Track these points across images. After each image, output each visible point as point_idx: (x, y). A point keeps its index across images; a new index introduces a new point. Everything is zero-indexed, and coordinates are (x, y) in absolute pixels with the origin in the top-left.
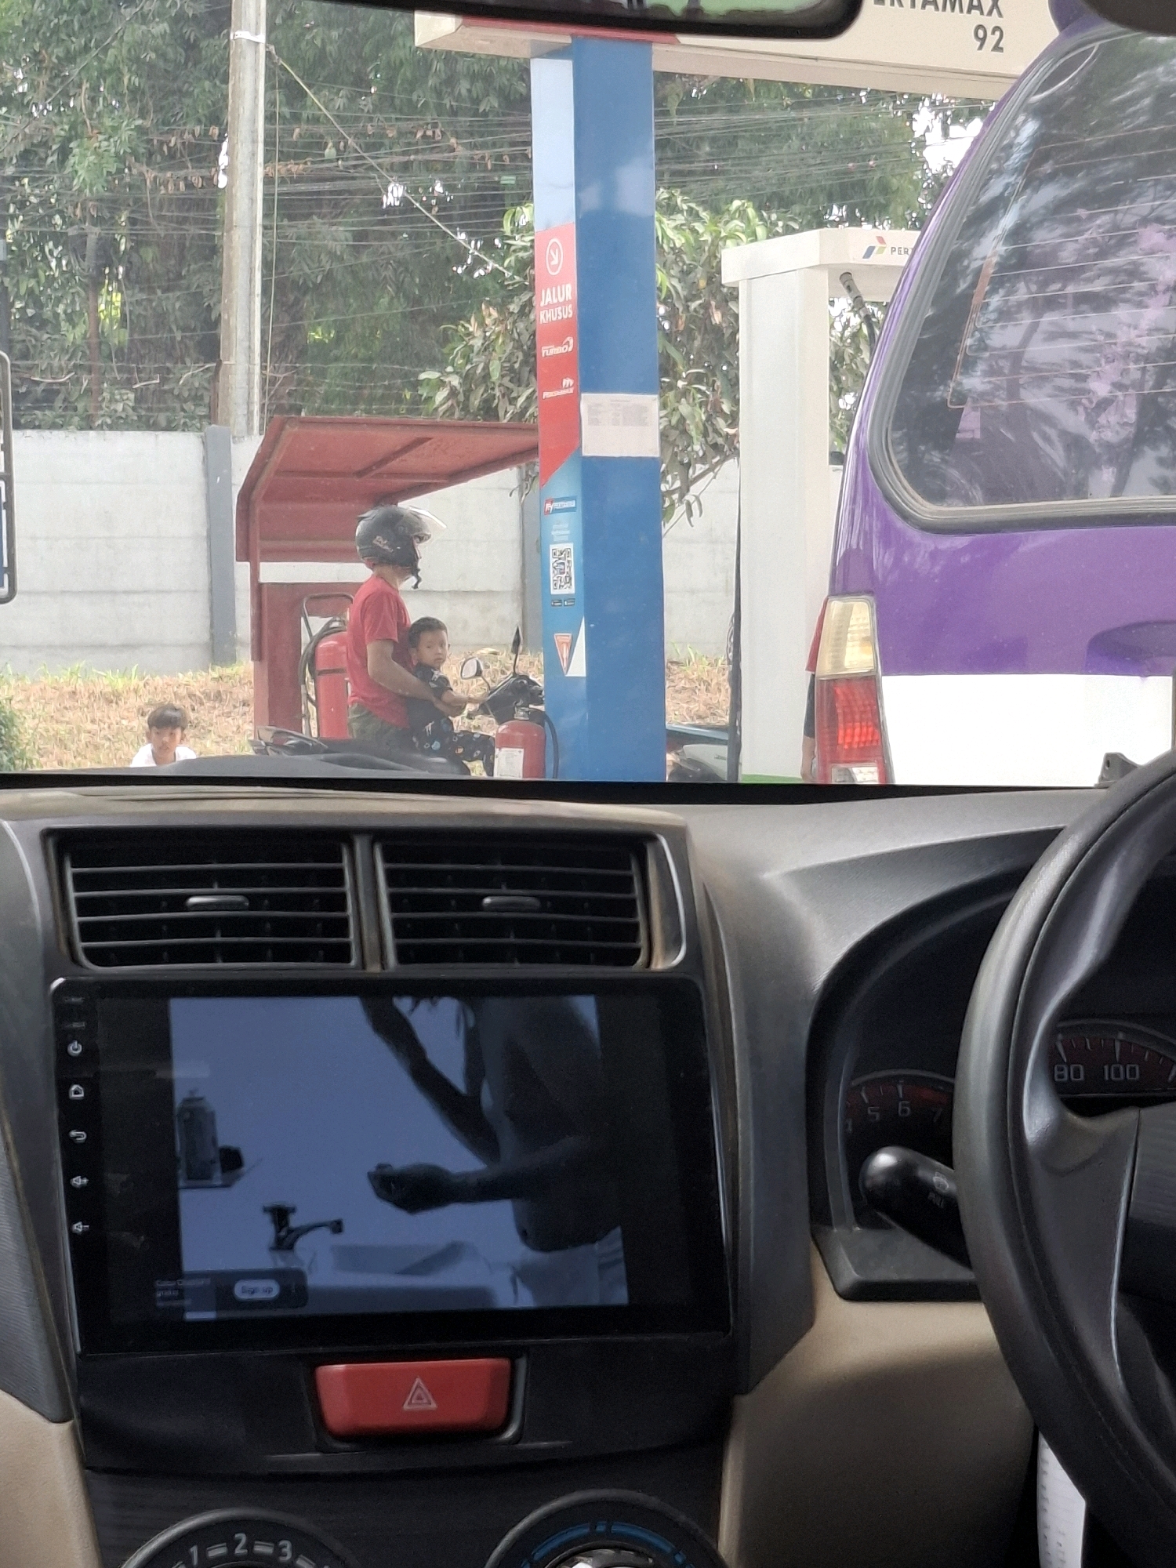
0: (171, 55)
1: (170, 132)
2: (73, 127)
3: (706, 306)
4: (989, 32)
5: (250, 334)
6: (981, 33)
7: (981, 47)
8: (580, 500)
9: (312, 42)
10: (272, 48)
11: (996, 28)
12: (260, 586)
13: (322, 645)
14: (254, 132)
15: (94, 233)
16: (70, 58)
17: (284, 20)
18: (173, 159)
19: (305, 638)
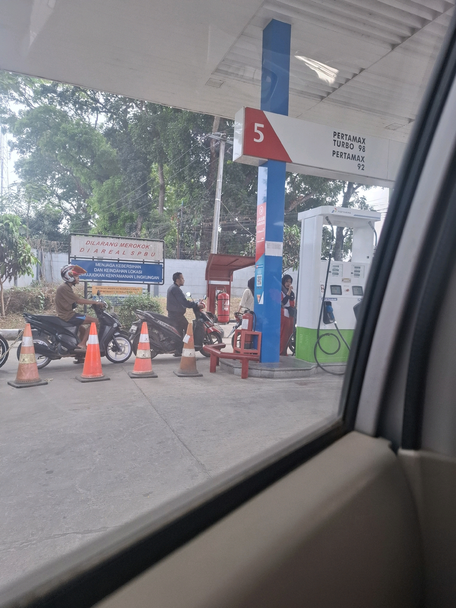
0: (208, 206)
1: (208, 218)
2: (193, 216)
3: (288, 242)
4: (361, 166)
5: (216, 246)
6: (359, 166)
7: (359, 169)
8: (264, 265)
9: (229, 204)
10: (222, 202)
11: (363, 165)
12: (209, 284)
13: (219, 295)
14: (218, 215)
15: (196, 232)
16: (194, 207)
17: (226, 201)
18: (208, 222)
19: (216, 294)
